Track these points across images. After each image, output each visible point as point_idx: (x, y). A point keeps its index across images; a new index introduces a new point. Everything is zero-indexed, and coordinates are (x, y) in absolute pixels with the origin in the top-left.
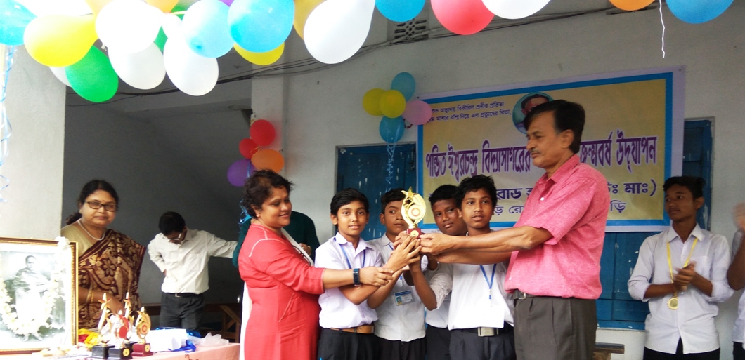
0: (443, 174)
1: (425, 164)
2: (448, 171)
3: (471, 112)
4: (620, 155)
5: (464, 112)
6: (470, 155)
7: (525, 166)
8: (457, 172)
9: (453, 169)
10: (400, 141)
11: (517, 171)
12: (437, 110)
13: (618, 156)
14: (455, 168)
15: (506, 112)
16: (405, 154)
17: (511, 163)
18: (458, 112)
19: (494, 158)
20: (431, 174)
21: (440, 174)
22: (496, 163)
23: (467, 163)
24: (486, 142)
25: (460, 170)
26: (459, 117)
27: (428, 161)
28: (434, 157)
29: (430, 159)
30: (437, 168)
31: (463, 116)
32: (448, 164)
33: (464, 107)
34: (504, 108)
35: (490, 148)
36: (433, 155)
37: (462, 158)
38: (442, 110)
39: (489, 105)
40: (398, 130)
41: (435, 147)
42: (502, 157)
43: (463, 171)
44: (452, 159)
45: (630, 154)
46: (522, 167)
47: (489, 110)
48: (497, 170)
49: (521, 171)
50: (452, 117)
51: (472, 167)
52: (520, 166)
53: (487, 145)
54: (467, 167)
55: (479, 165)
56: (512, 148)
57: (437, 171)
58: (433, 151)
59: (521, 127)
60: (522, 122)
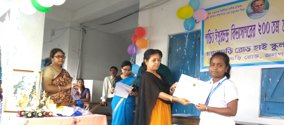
0: (213, 42)
2: (215, 41)
3: (226, 12)
5: (223, 12)
6: (225, 32)
7: (253, 35)
8: (219, 41)
9: (217, 40)
11: (249, 37)
12: (210, 13)
14: (218, 38)
16: (196, 35)
17: (245, 34)
18: (220, 13)
19: (237, 33)
20: (207, 43)
21: (211, 42)
22: (238, 35)
23: (224, 36)
24: (233, 25)
25: (220, 40)
27: (206, 37)
30: (210, 40)
31: (222, 14)
32: (215, 37)
33: (223, 10)
34: (242, 8)
35: (235, 28)
36: (208, 34)
37: (222, 34)
38: (213, 13)
39: (235, 8)
41: (209, 30)
42: (241, 32)
43: (222, 40)
44: (217, 35)
46: (251, 36)
47: (235, 9)
48: (238, 38)
49: (250, 37)
50: (217, 15)
51: (226, 38)
52: (250, 35)
53: (233, 26)
54: (224, 38)
55: (230, 36)
56: (246, 27)
57: (210, 42)
58: (208, 32)
59: (250, 16)
60: (251, 13)
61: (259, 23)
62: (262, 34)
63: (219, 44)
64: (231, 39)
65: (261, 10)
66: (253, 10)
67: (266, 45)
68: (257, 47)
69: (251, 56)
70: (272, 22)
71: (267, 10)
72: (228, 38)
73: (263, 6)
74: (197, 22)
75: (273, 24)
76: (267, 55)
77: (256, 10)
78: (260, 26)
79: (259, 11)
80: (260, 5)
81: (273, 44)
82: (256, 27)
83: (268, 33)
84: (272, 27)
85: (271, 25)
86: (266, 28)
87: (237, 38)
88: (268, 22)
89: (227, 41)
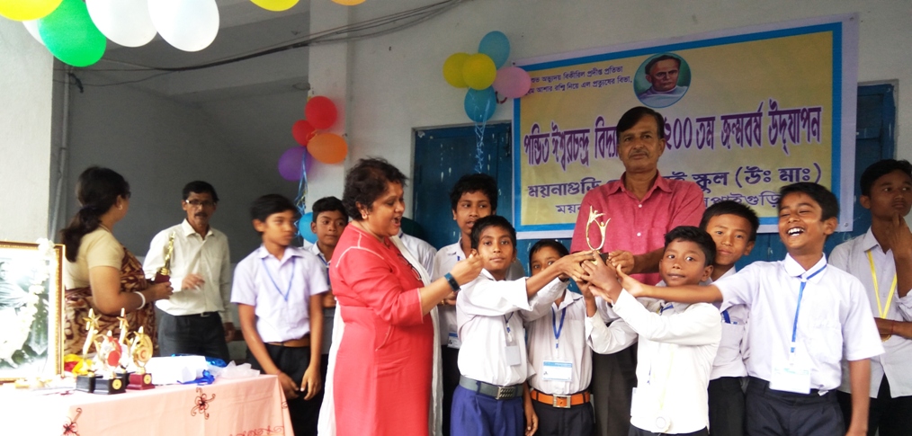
0: (545, 161)
1: (523, 148)
2: (552, 157)
3: (581, 80)
4: (774, 131)
5: (572, 81)
6: (579, 136)
8: (564, 158)
9: (558, 154)
10: (491, 119)
12: (538, 79)
13: (770, 133)
14: (560, 151)
15: (626, 79)
16: (498, 136)
18: (564, 81)
19: (610, 139)
20: (531, 161)
21: (542, 160)
22: (612, 145)
23: (576, 146)
24: (600, 119)
25: (567, 155)
26: (566, 87)
27: (527, 145)
29: (529, 142)
30: (538, 153)
31: (570, 86)
32: (552, 148)
33: (572, 75)
34: (623, 75)
35: (605, 126)
36: (532, 137)
37: (570, 139)
38: (544, 79)
39: (603, 72)
40: (488, 106)
41: (536, 126)
43: (570, 156)
44: (557, 141)
45: (787, 131)
47: (604, 77)
48: (612, 153)
50: (557, 88)
51: (582, 151)
53: (601, 122)
54: (576, 150)
55: (591, 148)
57: (537, 157)
58: (533, 132)
59: (645, 98)
60: (646, 92)
62: (673, 147)
63: (564, 167)
64: (596, 156)
65: (671, 85)
66: (650, 85)
70: (698, 120)
71: (685, 88)
72: (587, 153)
73: (675, 76)
74: (501, 99)
75: (700, 123)
77: (657, 84)
79: (667, 86)
80: (670, 72)
81: (699, 176)
83: (687, 146)
84: (698, 133)
85: (696, 126)
86: (683, 132)
87: (610, 155)
88: (687, 119)
89: (585, 161)
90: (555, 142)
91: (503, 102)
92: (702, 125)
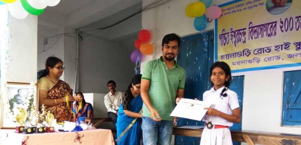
0: (228, 44)
1: (219, 39)
2: (230, 42)
3: (242, 8)
5: (239, 8)
6: (242, 31)
7: (273, 33)
8: (235, 42)
9: (233, 40)
10: (206, 30)
11: (269, 36)
12: (224, 10)
14: (234, 39)
15: (262, 4)
16: (209, 36)
17: (265, 33)
18: (235, 9)
19: (255, 31)
20: (222, 45)
21: (226, 44)
22: (256, 34)
23: (240, 36)
25: (237, 40)
26: (236, 11)
27: (220, 38)
28: (223, 36)
30: (225, 41)
31: (238, 11)
32: (230, 37)
33: (239, 6)
34: (261, 2)
35: (253, 26)
36: (222, 35)
37: (238, 34)
38: (227, 9)
39: (252, 2)
42: (260, 30)
43: (238, 41)
46: (272, 34)
47: (253, 4)
48: (257, 38)
49: (271, 36)
50: (232, 12)
51: (243, 38)
52: (270, 34)
53: (251, 24)
54: (240, 38)
55: (247, 36)
56: (265, 24)
57: (224, 43)
58: (223, 32)
59: (271, 11)
60: (272, 8)
61: (281, 19)
62: (284, 31)
63: (235, 45)
64: (249, 40)
65: (283, 3)
66: (274, 5)
67: (289, 44)
68: (278, 48)
69: (272, 58)
72: (245, 38)
74: (210, 20)
75: (297, 19)
76: (290, 56)
78: (282, 22)
79: (281, 4)
81: (297, 43)
82: (277, 23)
83: (291, 30)
84: (296, 23)
85: (295, 20)
86: (289, 24)
87: (255, 38)
88: (291, 18)
89: (244, 42)
90: (232, 35)
91: (210, 22)
92: (298, 20)
